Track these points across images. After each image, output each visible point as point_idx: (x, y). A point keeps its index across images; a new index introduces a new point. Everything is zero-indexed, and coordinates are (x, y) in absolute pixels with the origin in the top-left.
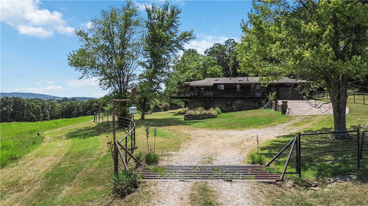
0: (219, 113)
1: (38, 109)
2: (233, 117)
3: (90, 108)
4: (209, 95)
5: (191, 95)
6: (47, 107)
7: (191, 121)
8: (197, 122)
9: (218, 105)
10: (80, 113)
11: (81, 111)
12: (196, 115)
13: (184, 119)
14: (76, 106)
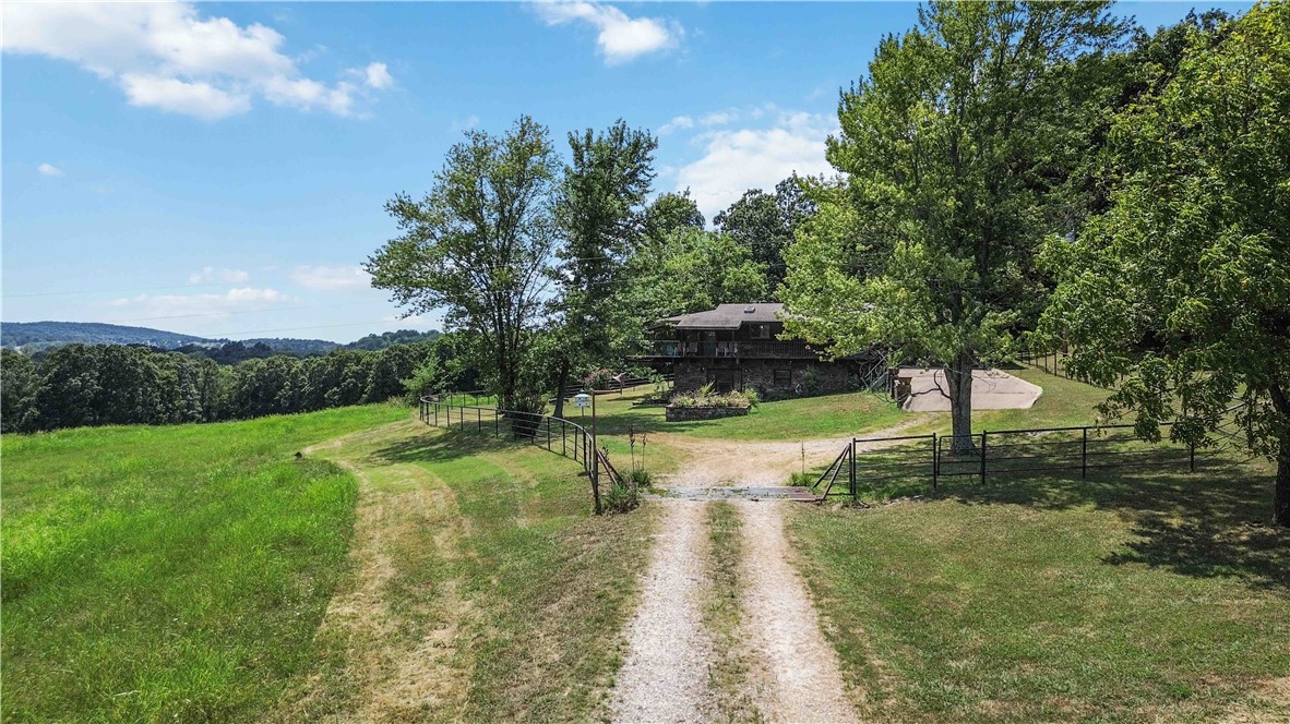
0: (753, 403)
1: (169, 382)
2: (787, 412)
3: (335, 379)
4: (728, 354)
5: (680, 353)
6: (192, 374)
7: (685, 423)
8: (698, 424)
9: (752, 379)
10: (300, 397)
11: (307, 388)
12: (696, 408)
13: (665, 418)
14: (288, 373)
